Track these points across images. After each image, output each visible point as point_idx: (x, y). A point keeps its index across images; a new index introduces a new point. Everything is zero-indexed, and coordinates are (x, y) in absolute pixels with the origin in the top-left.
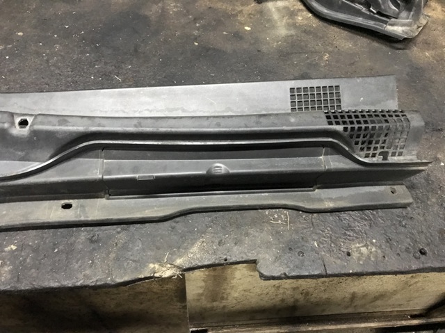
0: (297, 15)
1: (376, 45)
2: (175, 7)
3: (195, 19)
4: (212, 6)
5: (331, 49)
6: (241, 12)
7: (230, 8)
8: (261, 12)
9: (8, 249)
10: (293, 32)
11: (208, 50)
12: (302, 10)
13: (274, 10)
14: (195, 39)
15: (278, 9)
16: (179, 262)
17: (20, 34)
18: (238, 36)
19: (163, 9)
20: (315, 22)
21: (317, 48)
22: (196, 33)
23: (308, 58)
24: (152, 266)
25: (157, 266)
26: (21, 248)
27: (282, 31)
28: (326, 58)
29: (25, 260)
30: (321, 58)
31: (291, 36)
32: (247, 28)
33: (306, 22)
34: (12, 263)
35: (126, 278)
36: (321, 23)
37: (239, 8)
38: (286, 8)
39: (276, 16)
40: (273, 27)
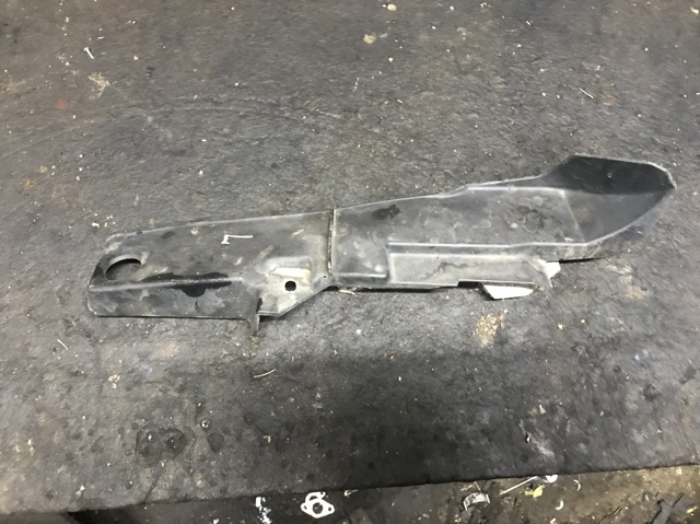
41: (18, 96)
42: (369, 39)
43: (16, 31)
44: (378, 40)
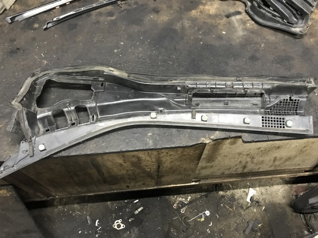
0: (247, 23)
1: (287, 37)
2: (188, 23)
3: (198, 29)
4: (205, 21)
5: (264, 41)
6: (219, 24)
7: (214, 22)
8: (229, 23)
9: (149, 135)
10: (245, 33)
11: (208, 45)
12: (249, 20)
13: (235, 21)
14: (201, 40)
15: (237, 21)
16: (212, 137)
17: (122, 43)
18: (220, 37)
19: (182, 24)
20: (256, 26)
21: (258, 41)
22: (200, 37)
23: (254, 47)
24: (202, 139)
25: (204, 139)
26: (153, 134)
27: (240, 33)
28: (262, 46)
29: (156, 138)
30: (261, 46)
31: (245, 35)
32: (224, 33)
33: (251, 27)
34: (152, 139)
35: (194, 143)
36: (259, 27)
37: (218, 22)
38: (241, 19)
39: (237, 25)
40: (236, 31)
41: (23, 65)
42: (115, 51)
43: (24, 50)
44: (118, 51)
